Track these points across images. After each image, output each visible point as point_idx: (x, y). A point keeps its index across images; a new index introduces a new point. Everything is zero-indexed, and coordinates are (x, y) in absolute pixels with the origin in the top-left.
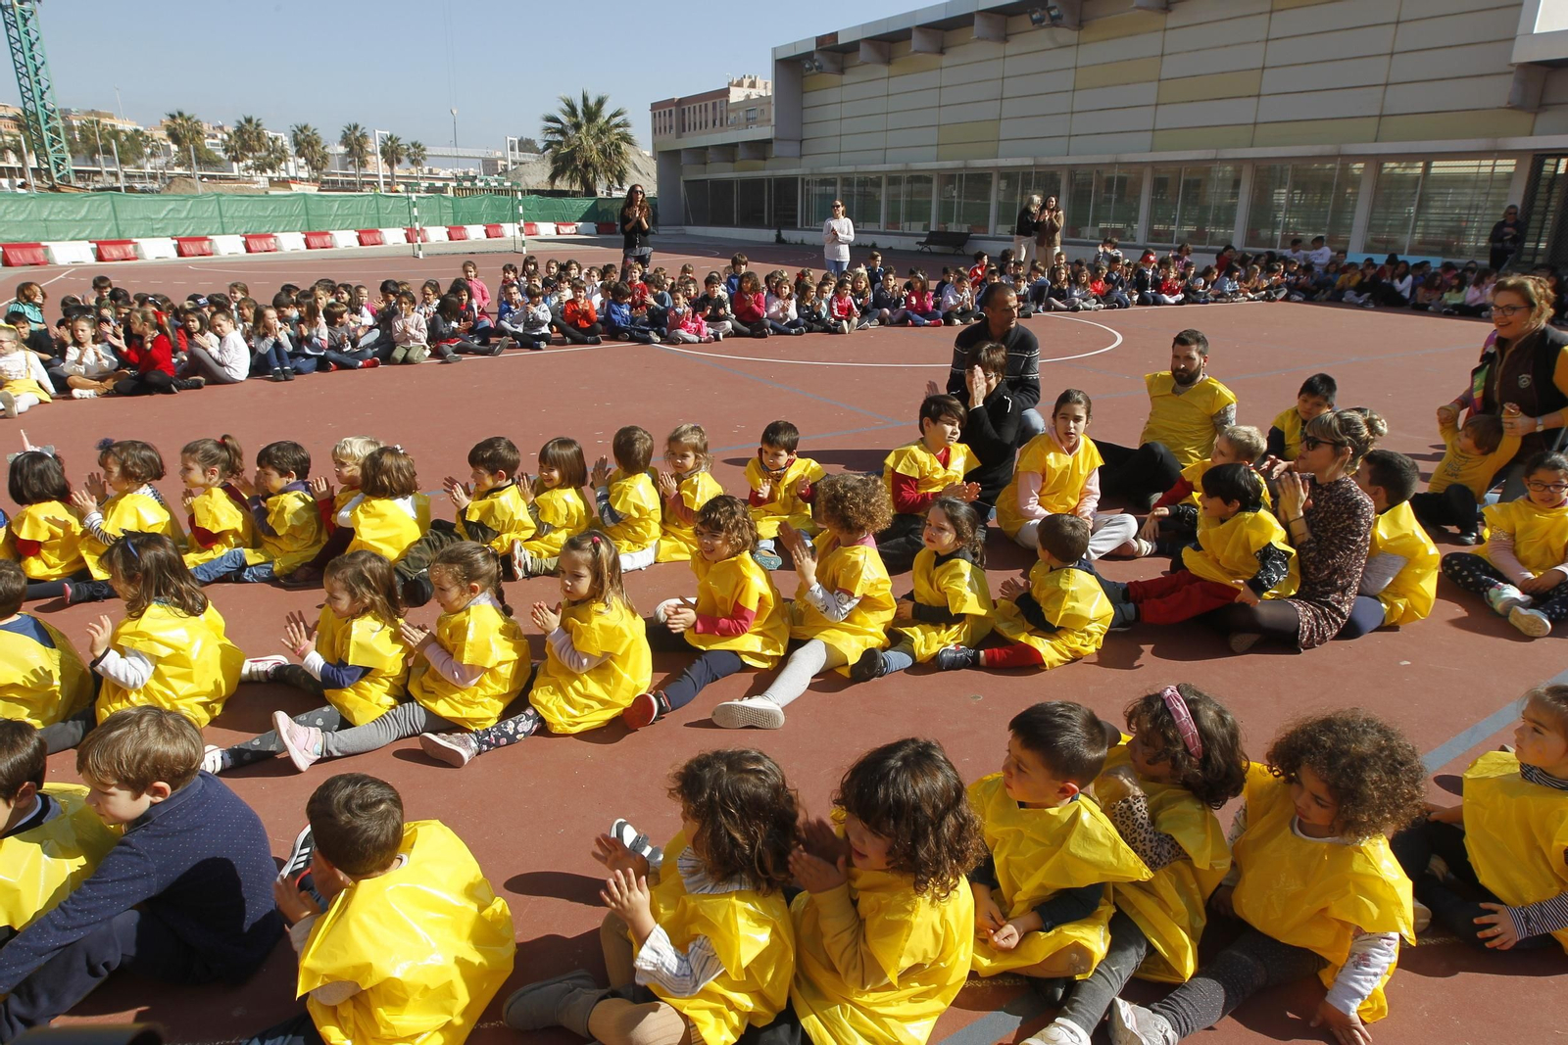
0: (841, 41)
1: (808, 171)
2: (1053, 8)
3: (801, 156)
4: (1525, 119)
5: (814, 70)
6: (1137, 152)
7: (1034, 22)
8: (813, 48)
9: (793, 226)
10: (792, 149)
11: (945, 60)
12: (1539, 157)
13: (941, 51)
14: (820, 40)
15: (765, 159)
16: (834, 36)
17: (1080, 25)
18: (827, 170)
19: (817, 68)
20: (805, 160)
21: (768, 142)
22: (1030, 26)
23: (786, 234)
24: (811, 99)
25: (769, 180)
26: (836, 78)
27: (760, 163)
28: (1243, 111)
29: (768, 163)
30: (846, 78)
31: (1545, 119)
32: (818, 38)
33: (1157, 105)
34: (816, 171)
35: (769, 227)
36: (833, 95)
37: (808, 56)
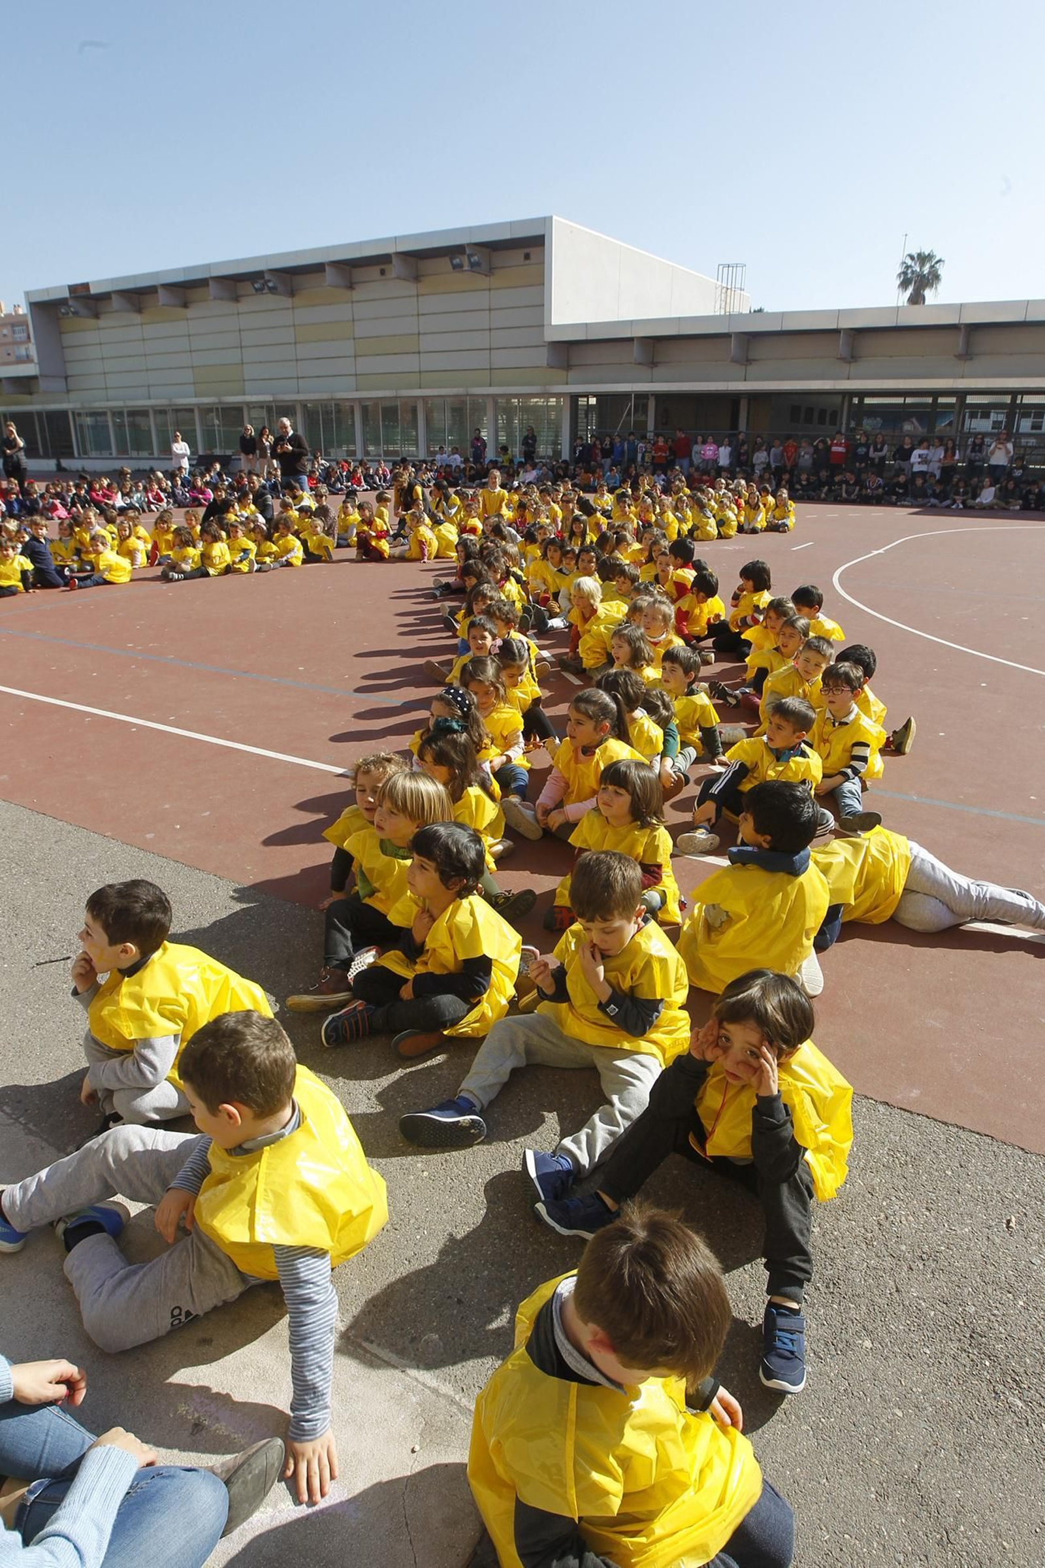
0: (93, 291)
1: (78, 405)
2: (269, 281)
3: (68, 391)
4: (561, 374)
5: (71, 315)
6: (345, 391)
7: (257, 290)
8: (66, 294)
9: (70, 455)
10: (59, 384)
11: (190, 313)
12: (574, 398)
13: (185, 305)
14: (73, 289)
15: (31, 393)
16: (86, 286)
17: (292, 293)
18: (97, 404)
19: (74, 313)
20: (73, 395)
21: (35, 378)
22: (254, 292)
23: (65, 463)
24: (69, 339)
25: (39, 414)
26: (92, 322)
27: (28, 397)
28: (409, 363)
29: (35, 397)
30: (102, 323)
31: (572, 374)
32: (70, 287)
33: (355, 357)
34: (87, 405)
35: (46, 456)
36: (90, 337)
37: (62, 302)
